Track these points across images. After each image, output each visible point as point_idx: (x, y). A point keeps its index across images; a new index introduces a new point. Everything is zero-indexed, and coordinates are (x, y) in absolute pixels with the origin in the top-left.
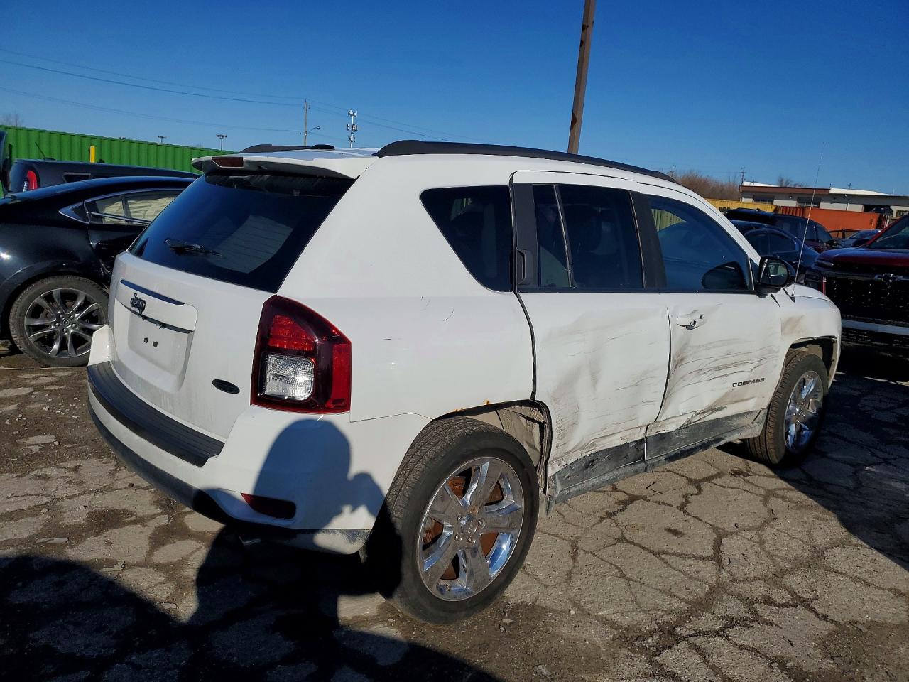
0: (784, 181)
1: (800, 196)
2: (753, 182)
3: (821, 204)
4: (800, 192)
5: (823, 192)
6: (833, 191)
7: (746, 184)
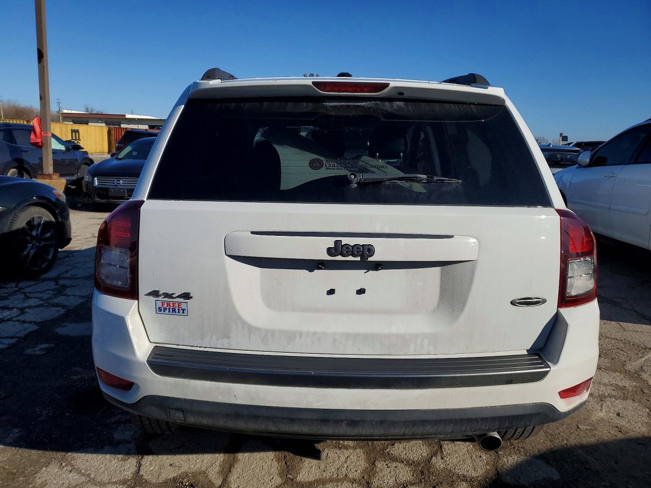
0: (90, 110)
1: (106, 120)
2: (71, 110)
3: (122, 125)
4: (106, 117)
5: (120, 117)
6: (128, 116)
7: (65, 111)
